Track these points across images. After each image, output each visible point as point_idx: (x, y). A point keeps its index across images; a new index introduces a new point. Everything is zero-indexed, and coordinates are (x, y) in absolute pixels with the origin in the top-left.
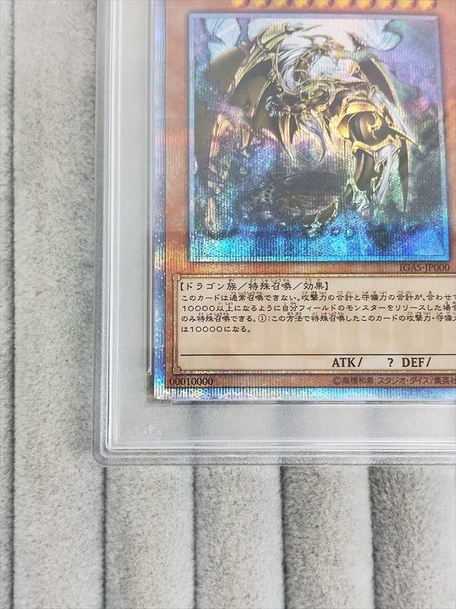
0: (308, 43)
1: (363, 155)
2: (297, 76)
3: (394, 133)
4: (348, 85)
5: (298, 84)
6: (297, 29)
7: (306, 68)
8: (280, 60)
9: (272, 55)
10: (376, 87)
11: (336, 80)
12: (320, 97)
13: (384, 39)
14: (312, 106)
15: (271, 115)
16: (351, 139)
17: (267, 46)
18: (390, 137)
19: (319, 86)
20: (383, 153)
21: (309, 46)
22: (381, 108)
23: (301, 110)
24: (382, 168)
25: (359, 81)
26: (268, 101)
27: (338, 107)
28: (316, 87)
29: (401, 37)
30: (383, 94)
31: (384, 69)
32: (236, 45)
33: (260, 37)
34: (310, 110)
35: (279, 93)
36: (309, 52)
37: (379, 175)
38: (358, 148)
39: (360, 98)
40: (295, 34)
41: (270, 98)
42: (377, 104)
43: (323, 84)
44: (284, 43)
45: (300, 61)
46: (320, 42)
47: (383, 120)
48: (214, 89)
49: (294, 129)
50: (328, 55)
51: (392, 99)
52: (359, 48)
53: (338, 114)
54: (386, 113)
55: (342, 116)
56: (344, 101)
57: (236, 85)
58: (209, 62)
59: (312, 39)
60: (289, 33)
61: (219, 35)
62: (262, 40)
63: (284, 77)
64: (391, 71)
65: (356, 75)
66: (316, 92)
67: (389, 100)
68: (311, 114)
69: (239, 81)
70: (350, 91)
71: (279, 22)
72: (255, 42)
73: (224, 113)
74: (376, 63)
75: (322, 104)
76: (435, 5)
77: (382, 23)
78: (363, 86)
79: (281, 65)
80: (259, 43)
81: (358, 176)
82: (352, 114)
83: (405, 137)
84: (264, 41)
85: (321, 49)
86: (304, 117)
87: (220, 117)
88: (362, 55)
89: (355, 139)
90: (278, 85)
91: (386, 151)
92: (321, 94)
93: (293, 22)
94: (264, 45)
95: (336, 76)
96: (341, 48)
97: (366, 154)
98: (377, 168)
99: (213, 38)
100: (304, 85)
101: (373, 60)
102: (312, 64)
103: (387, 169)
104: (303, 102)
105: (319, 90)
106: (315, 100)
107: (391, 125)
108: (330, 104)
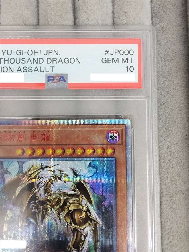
0: (51, 174)
1: (76, 231)
2: (46, 191)
3: (91, 220)
4: (70, 195)
5: (46, 195)
6: (47, 167)
7: (50, 187)
8: (38, 183)
9: (34, 180)
10: (84, 196)
11: (64, 193)
12: (56, 202)
13: (89, 171)
14: (52, 206)
15: (33, 211)
16: (70, 223)
17: (32, 176)
18: (89, 222)
19: (56, 196)
20: (86, 230)
21: (52, 175)
22: (86, 207)
23: (47, 208)
24: (85, 237)
25: (76, 193)
26: (32, 204)
27: (65, 206)
28: (54, 197)
29: (97, 169)
30: (86, 200)
31: (88, 187)
32: (17, 175)
33: (29, 171)
34: (51, 209)
35: (37, 199)
36: (52, 178)
37: (84, 241)
38: (74, 227)
39: (75, 202)
40: (46, 169)
41: (33, 202)
42: (84, 205)
43: (57, 195)
44: (40, 174)
45: (48, 183)
46: (57, 173)
47: (86, 213)
48: (6, 197)
49: (43, 217)
50: (61, 180)
51: (91, 203)
52: (76, 176)
53: (65, 210)
54: (88, 209)
55: (67, 211)
56: (68, 203)
57: (17, 196)
58: (4, 183)
59: (53, 172)
60: (43, 168)
61: (9, 170)
62: (30, 172)
63: (40, 191)
64: (91, 188)
65: (74, 190)
66: (54, 199)
67: (89, 203)
68: (52, 210)
69: (18, 193)
70: (71, 198)
71: (37, 163)
72: (26, 173)
73: (11, 210)
74: (84, 183)
75: (58, 205)
76: (114, 152)
77: (88, 163)
78: (77, 196)
79: (38, 185)
80: (28, 174)
81: (74, 242)
82: (72, 210)
83: (96, 222)
84: (30, 173)
85: (58, 177)
86: (48, 212)
87: (9, 212)
88: (77, 179)
89: (73, 223)
90: (36, 195)
91: (88, 229)
92: (57, 200)
93: (44, 163)
94: (31, 175)
95: (64, 190)
96: (67, 176)
97: (78, 231)
98: (83, 237)
99: (6, 172)
100: (49, 195)
101: (82, 182)
102: (53, 185)
103: (87, 239)
104: (48, 204)
105: (56, 198)
106: (53, 203)
107: (90, 216)
108: (61, 205)
